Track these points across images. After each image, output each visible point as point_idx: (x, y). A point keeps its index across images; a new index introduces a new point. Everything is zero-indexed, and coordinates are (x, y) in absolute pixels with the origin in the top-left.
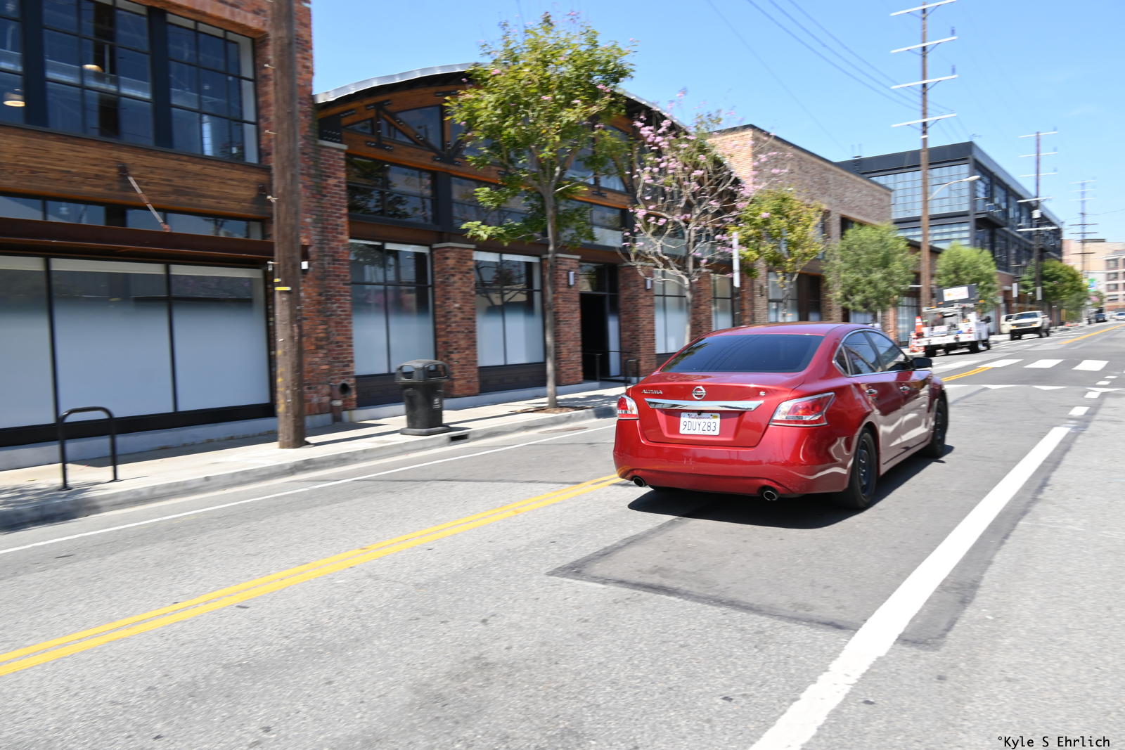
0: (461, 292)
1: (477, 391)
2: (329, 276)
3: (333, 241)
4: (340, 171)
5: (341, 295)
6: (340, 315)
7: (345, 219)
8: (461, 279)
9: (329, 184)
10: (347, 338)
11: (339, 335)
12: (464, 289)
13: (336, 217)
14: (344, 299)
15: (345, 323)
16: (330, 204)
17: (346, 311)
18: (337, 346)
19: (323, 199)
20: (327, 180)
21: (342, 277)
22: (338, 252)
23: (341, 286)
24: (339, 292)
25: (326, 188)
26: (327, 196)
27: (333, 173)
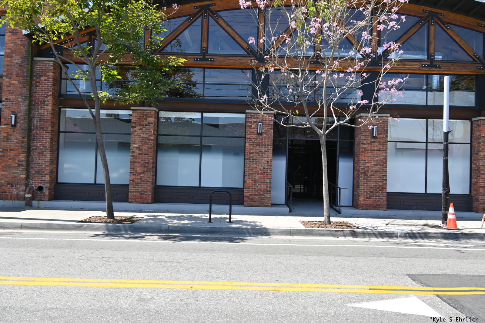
0: (139, 138)
1: (150, 201)
2: (37, 128)
3: (41, 109)
4: (49, 72)
5: (44, 138)
6: (42, 149)
7: (50, 98)
8: (140, 129)
9: (41, 80)
10: (45, 161)
11: (39, 159)
12: (142, 135)
13: (44, 97)
14: (45, 141)
15: (44, 153)
16: (41, 90)
17: (46, 147)
18: (38, 166)
19: (36, 88)
20: (40, 78)
21: (45, 129)
22: (44, 116)
23: (44, 133)
24: (43, 137)
25: (39, 82)
26: (39, 86)
27: (44, 74)
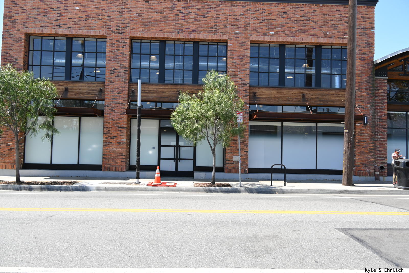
2: (378, 126)
3: (380, 113)
4: (384, 87)
6: (382, 140)
7: (386, 105)
10: (384, 149)
11: (380, 147)
13: (382, 104)
14: (384, 134)
15: (383, 143)
16: (379, 99)
17: (384, 139)
18: (379, 152)
19: (376, 98)
20: (378, 91)
21: (383, 126)
22: (382, 117)
23: (383, 129)
24: (382, 132)
25: (378, 94)
26: (378, 97)
27: (381, 88)
